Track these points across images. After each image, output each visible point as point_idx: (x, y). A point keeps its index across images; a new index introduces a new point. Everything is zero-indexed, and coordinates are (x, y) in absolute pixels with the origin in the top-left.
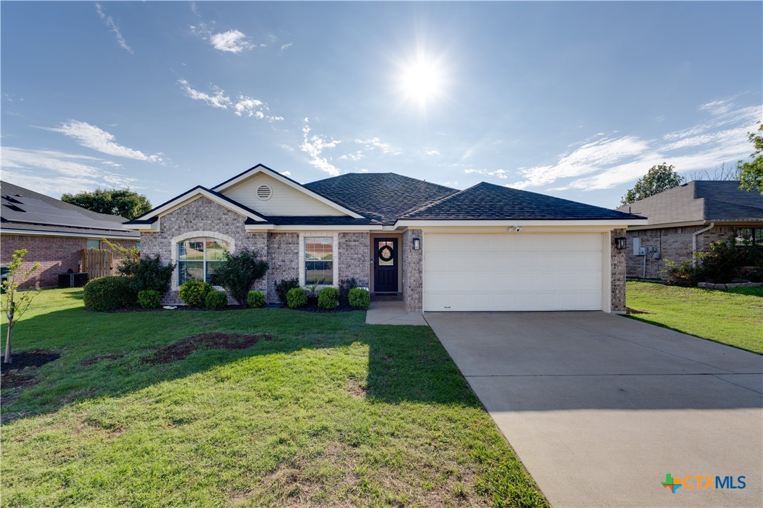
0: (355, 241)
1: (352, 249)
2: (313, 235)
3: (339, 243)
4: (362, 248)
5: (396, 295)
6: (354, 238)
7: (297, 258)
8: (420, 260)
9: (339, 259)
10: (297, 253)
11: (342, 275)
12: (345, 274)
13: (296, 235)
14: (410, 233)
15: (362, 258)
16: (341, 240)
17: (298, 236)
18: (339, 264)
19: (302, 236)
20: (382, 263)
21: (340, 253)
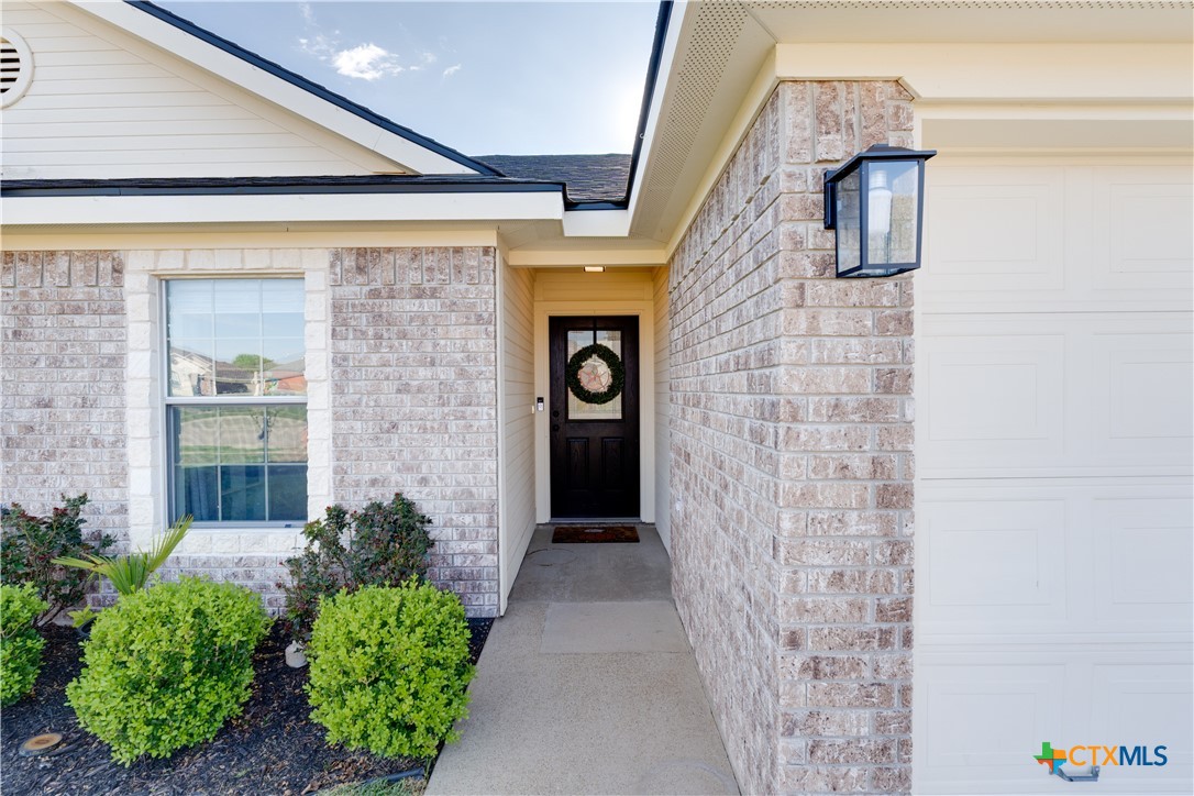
0: (419, 293)
1: (403, 336)
2: (200, 261)
3: (337, 308)
4: (456, 332)
5: (630, 536)
6: (414, 277)
7: (118, 387)
8: (895, 381)
9: (339, 389)
10: (116, 361)
11: (351, 477)
12: (367, 471)
13: (106, 266)
14: (792, 119)
15: (461, 385)
16: (348, 291)
17: (118, 270)
18: (338, 417)
19: (140, 265)
20: (578, 410)
21: (340, 361)
